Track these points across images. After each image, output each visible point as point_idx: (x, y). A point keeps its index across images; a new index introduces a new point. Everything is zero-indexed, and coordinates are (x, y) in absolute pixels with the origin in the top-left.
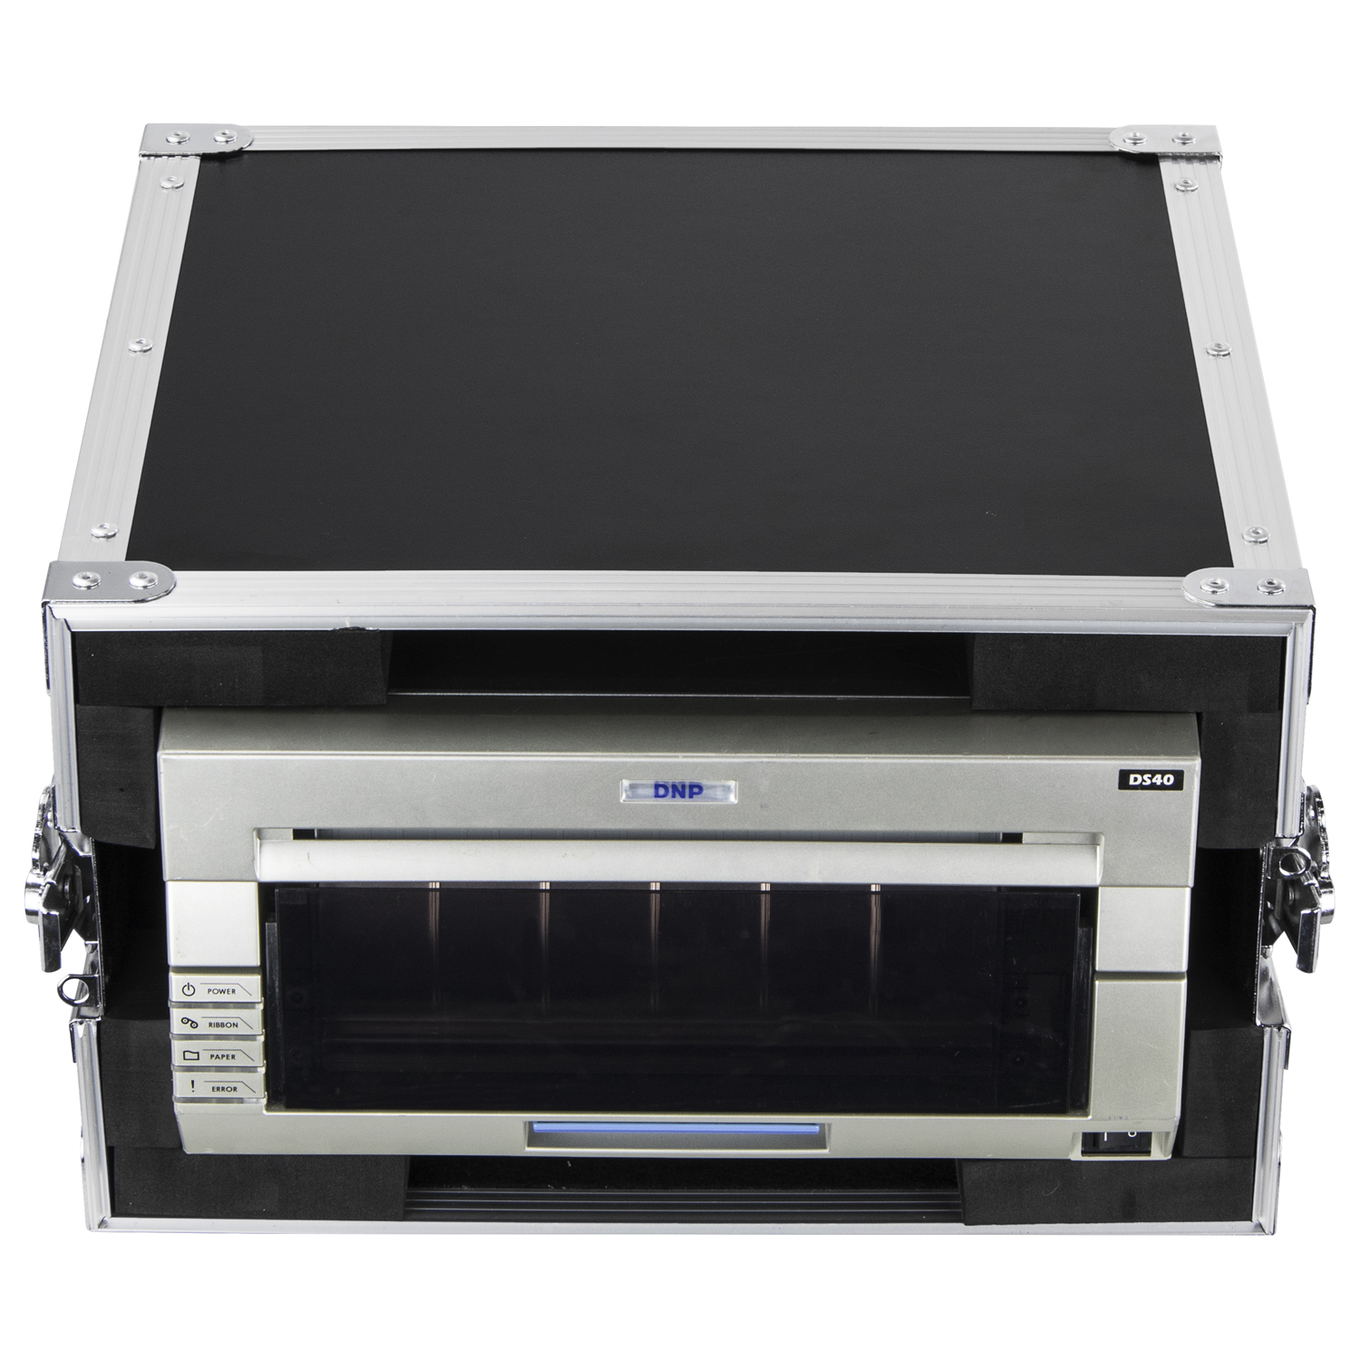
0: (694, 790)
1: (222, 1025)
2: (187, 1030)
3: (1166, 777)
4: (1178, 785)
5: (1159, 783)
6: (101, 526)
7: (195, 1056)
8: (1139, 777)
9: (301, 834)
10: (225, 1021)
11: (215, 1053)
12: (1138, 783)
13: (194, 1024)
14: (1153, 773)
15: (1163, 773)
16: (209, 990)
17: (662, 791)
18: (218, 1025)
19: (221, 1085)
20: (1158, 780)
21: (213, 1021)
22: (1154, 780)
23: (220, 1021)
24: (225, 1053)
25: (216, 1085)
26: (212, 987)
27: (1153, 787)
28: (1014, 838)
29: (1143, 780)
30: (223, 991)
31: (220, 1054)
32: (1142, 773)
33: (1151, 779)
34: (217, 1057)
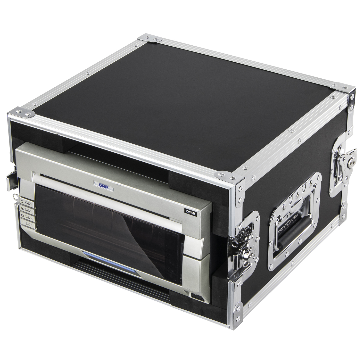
0: (106, 187)
3: (194, 213)
4: (196, 215)
5: (192, 214)
6: (35, 103)
7: (23, 216)
9: (41, 175)
10: (28, 210)
11: (27, 216)
12: (188, 212)
13: (23, 209)
14: (191, 211)
15: (193, 212)
16: (25, 203)
17: (100, 185)
19: (28, 224)
20: (192, 213)
21: (26, 209)
22: (191, 213)
23: (27, 210)
24: (28, 217)
26: (26, 202)
27: (191, 214)
28: (168, 218)
29: (189, 212)
30: (28, 204)
32: (189, 210)
33: (191, 212)
34: (27, 217)
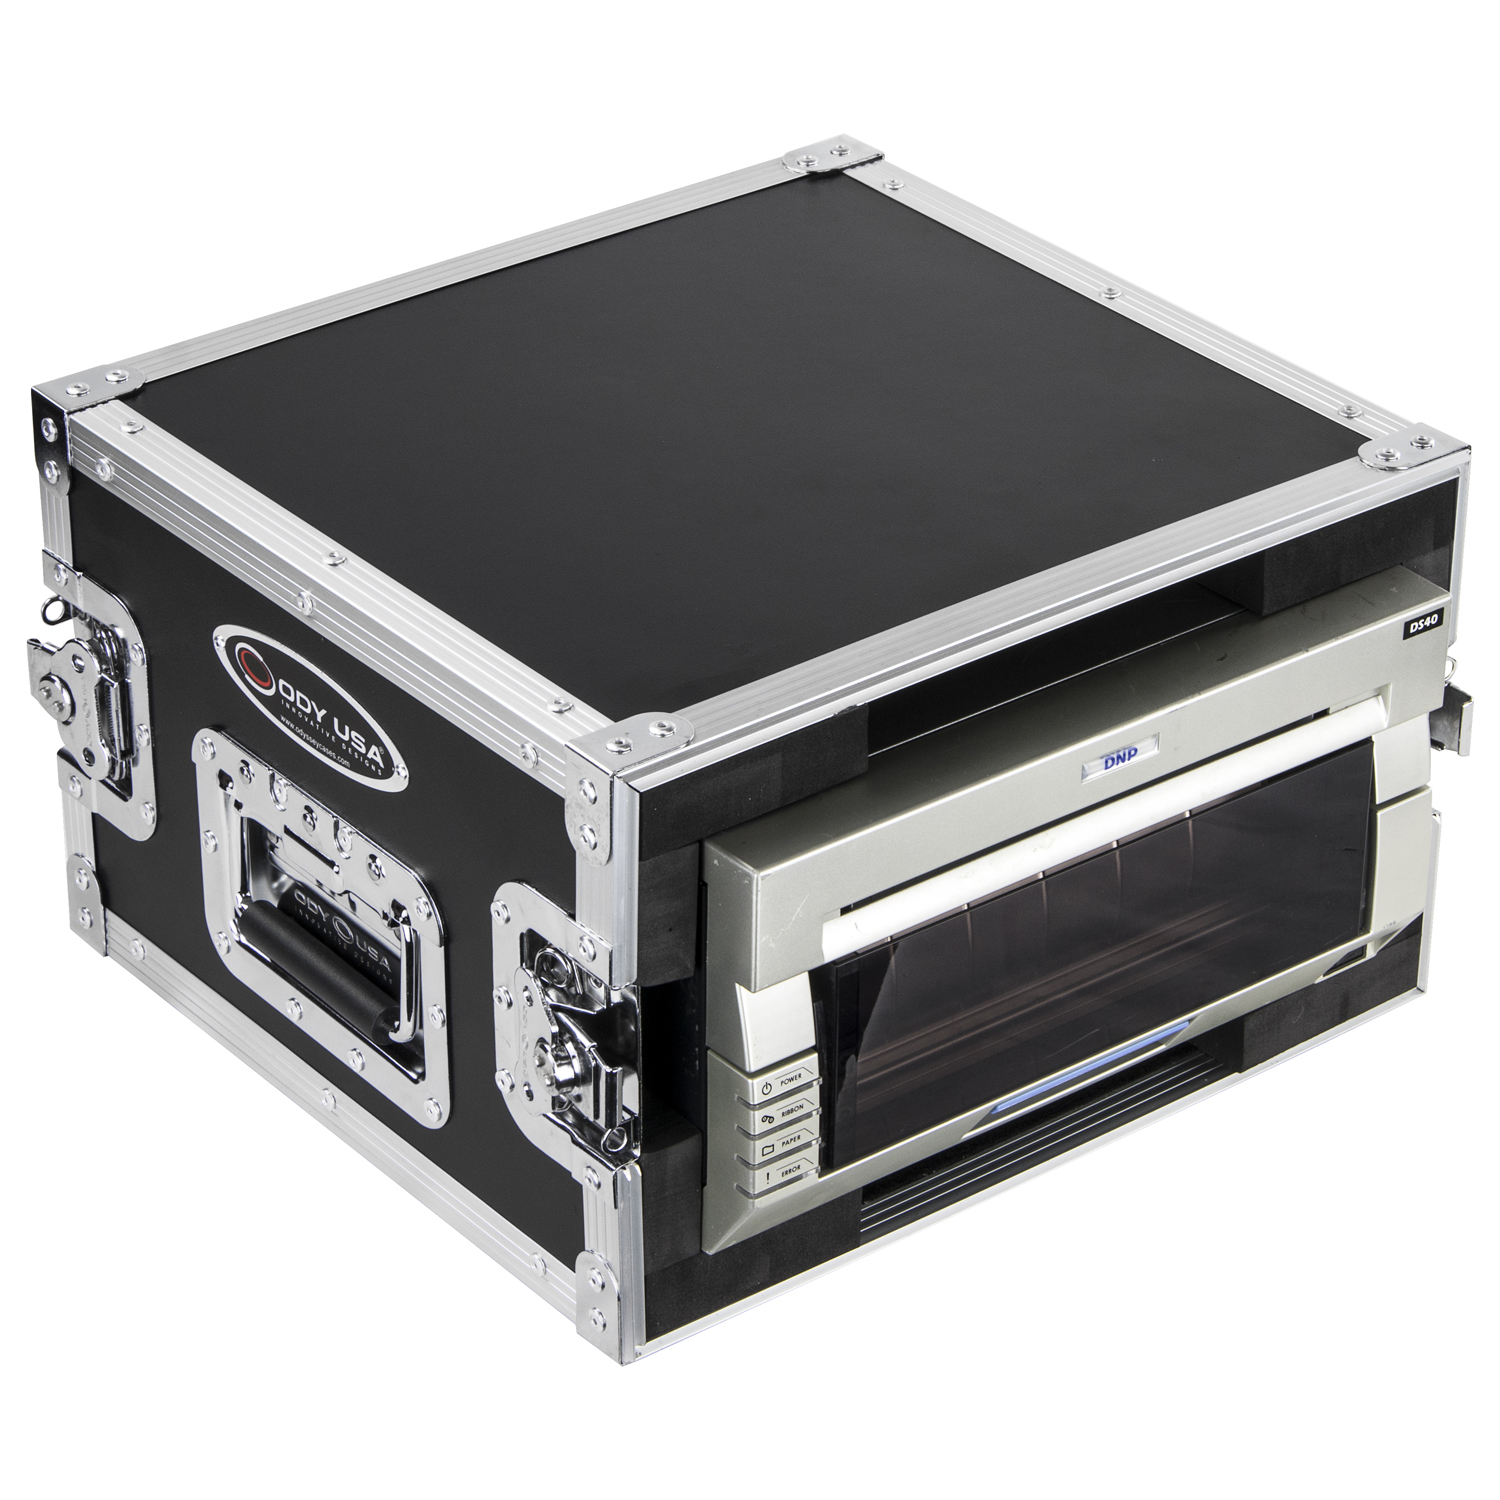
0: (1132, 752)
1: (792, 1111)
2: (767, 1126)
4: (1441, 621)
5: (1429, 624)
7: (771, 1149)
8: (1416, 624)
10: (794, 1106)
11: (785, 1140)
12: (1416, 629)
13: (770, 1119)
16: (782, 1082)
17: (1110, 763)
18: (789, 1112)
19: (787, 1169)
20: (1428, 622)
21: (785, 1110)
22: (1426, 623)
23: (789, 1108)
24: (792, 1137)
25: (784, 1170)
26: (783, 1079)
27: (1426, 629)
28: (1324, 713)
29: (1419, 626)
30: (792, 1079)
31: (789, 1139)
32: (1417, 620)
33: (1423, 623)
34: (788, 1142)
